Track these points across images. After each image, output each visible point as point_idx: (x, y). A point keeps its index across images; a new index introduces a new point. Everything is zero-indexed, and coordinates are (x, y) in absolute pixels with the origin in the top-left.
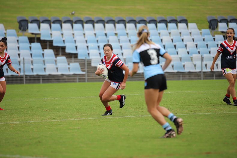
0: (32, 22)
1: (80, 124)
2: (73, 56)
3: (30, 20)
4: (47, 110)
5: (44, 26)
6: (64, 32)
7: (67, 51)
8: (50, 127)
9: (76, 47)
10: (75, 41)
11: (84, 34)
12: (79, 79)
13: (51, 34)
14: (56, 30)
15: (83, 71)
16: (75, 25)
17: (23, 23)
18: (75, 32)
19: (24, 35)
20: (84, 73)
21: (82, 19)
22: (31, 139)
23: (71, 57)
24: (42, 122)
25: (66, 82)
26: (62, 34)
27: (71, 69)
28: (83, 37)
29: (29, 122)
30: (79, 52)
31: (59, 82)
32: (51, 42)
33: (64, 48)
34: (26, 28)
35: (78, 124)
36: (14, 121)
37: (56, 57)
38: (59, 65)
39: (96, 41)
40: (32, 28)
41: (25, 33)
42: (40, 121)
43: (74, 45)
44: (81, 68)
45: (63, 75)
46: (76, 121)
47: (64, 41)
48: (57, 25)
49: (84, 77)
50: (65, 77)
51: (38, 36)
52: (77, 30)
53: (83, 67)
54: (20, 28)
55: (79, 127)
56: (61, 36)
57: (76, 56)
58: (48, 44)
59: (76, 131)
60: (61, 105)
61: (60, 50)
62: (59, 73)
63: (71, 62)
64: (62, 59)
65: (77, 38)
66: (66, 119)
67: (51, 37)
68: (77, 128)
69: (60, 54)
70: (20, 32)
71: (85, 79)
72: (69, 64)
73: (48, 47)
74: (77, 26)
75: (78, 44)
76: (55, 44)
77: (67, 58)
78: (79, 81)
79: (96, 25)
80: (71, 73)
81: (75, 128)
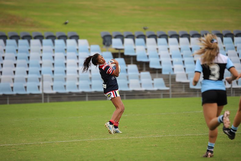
0: (116, 37)
1: (158, 141)
2: (157, 71)
3: (114, 35)
4: (126, 126)
5: (128, 41)
6: (148, 46)
7: (151, 66)
8: (127, 145)
9: (160, 62)
10: (159, 56)
11: (169, 49)
12: (163, 95)
13: (135, 49)
14: (140, 44)
15: (167, 86)
16: (159, 40)
17: (107, 39)
18: (160, 47)
19: (108, 51)
20: (168, 88)
21: (167, 33)
22: (106, 157)
23: (155, 73)
24: (120, 139)
25: (149, 98)
26: (146, 49)
27: (155, 84)
28: (167, 51)
29: (106, 139)
30: (163, 67)
31: (143, 98)
32: (135, 57)
33: (147, 64)
34: (110, 43)
35: (156, 141)
36: (92, 138)
37: (140, 73)
38: (143, 81)
39: (181, 56)
40: (116, 43)
41: (109, 48)
42: (117, 138)
43: (158, 60)
44: (165, 84)
45: (146, 91)
46: (154, 138)
47: (148, 56)
48: (141, 40)
49: (168, 93)
50: (149, 93)
51: (122, 51)
52: (161, 44)
53: (167, 83)
54: (104, 44)
55: (156, 145)
56: (145, 51)
57: (160, 71)
58: (132, 59)
59: (153, 148)
60: (141, 122)
61: (144, 65)
62: (143, 89)
63: (155, 77)
64: (146, 74)
65: (161, 53)
66: (145, 136)
67: (135, 52)
68: (155, 145)
69: (144, 68)
70: (104, 48)
71: (169, 95)
72: (153, 80)
73: (132, 62)
74: (162, 41)
75: (162, 59)
76: (139, 59)
77: (151, 73)
78: (164, 97)
79: (181, 39)
80: (155, 89)
81: (152, 145)
